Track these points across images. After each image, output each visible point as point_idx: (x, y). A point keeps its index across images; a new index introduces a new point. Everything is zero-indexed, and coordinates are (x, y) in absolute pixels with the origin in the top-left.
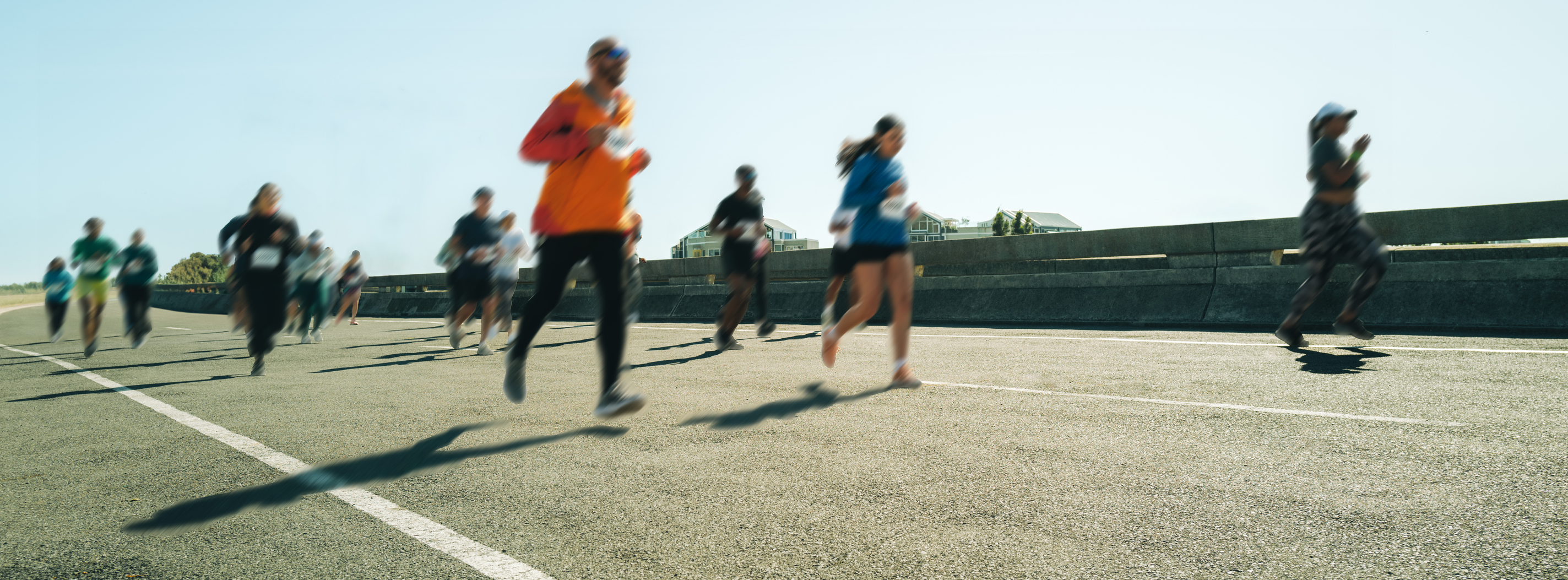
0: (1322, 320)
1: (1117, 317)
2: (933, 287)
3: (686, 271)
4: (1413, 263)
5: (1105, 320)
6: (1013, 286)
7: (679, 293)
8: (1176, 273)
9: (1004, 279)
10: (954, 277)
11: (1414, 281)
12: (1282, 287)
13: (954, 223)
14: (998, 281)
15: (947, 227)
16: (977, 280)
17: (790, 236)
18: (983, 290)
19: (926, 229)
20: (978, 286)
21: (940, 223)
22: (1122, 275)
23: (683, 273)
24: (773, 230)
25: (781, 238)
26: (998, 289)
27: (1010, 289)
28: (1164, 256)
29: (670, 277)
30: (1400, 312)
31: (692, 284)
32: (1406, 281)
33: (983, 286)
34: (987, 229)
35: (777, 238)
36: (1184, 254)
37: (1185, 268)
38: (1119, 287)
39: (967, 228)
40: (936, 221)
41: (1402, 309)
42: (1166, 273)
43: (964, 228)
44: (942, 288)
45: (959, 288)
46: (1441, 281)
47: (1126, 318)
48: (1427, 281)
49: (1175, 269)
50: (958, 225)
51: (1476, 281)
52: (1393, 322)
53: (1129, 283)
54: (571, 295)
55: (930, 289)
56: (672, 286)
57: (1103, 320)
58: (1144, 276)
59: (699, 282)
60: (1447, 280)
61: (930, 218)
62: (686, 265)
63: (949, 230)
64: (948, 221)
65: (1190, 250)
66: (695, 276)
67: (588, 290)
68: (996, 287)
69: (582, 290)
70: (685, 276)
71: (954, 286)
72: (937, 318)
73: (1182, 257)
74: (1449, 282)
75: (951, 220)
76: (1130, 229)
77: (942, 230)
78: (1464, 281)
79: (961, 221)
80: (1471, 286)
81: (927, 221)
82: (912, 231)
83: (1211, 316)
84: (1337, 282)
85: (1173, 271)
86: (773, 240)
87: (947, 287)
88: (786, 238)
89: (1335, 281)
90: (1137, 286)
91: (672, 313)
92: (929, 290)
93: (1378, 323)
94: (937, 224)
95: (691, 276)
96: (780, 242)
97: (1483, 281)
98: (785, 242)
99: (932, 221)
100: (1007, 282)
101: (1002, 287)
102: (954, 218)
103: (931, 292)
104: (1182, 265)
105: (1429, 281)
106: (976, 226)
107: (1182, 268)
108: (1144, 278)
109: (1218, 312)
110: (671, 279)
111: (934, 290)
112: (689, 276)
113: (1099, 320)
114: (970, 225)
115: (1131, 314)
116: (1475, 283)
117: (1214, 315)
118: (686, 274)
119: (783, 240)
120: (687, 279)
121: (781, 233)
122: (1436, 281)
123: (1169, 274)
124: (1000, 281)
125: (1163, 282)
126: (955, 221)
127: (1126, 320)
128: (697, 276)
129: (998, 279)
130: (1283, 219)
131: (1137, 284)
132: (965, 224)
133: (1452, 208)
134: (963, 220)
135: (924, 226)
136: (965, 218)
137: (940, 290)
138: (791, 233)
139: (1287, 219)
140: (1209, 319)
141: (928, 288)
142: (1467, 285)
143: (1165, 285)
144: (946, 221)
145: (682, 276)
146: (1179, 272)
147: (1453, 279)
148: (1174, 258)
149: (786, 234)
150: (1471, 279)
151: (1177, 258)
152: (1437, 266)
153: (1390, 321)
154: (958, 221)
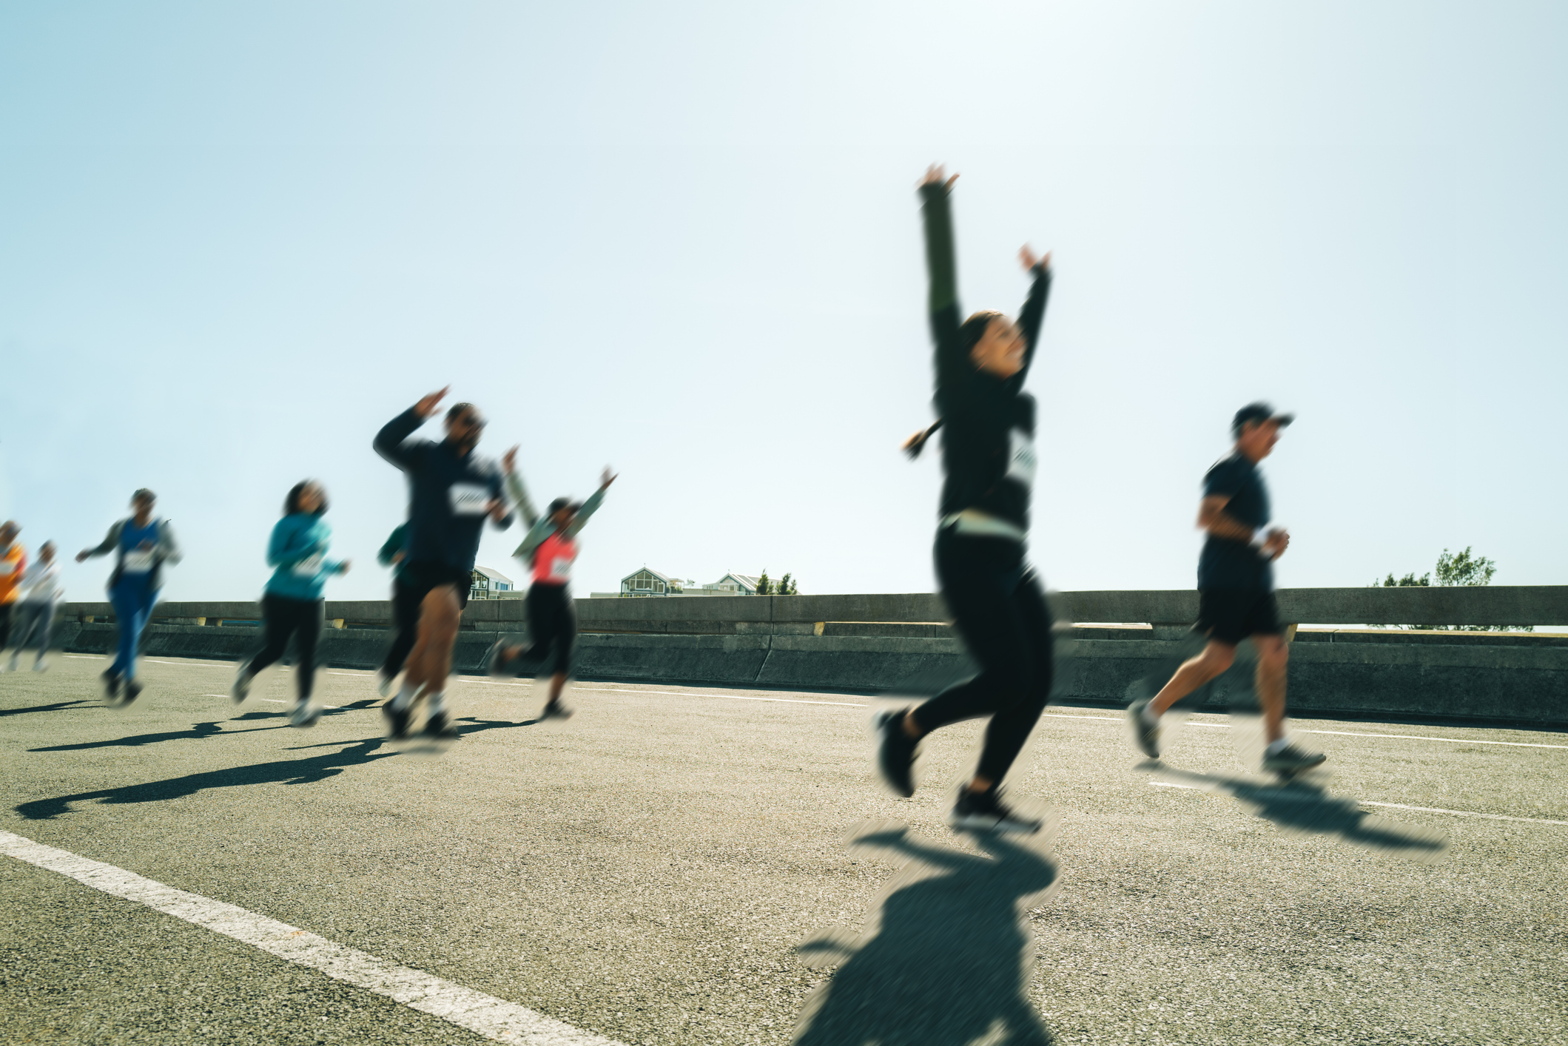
0: (1364, 707)
1: (1094, 694)
2: (841, 648)
3: (501, 615)
4: (1471, 646)
5: (1078, 696)
6: (949, 651)
7: (489, 641)
8: (1166, 646)
9: (937, 643)
10: (870, 637)
11: (1474, 667)
12: (1305, 667)
13: (679, 583)
14: (929, 645)
15: (672, 587)
16: (901, 642)
17: (506, 587)
18: (909, 655)
19: (650, 588)
20: (901, 650)
21: (666, 583)
22: (1094, 644)
23: (496, 618)
24: (488, 579)
25: (496, 588)
26: (929, 654)
27: (946, 654)
28: (1149, 626)
29: (478, 621)
30: (1464, 702)
31: (508, 631)
32: (1464, 667)
33: (908, 650)
34: (713, 592)
35: (492, 588)
36: (1176, 624)
37: (1176, 640)
38: (1090, 658)
39: (692, 590)
40: (661, 580)
41: (1465, 699)
42: (1153, 645)
43: (690, 589)
44: (854, 650)
45: (877, 651)
46: (1509, 669)
47: (1105, 695)
48: (1490, 668)
49: (1164, 640)
50: (682, 586)
51: (1553, 670)
52: (1457, 712)
53: (1104, 654)
54: (337, 637)
55: (837, 650)
56: (480, 632)
57: (1075, 696)
58: (1122, 647)
59: (517, 629)
60: (1517, 667)
61: (656, 577)
62: (501, 607)
63: (674, 591)
64: (673, 581)
65: (1184, 619)
66: (513, 621)
67: (361, 633)
68: (927, 651)
69: (353, 631)
70: (499, 621)
71: (869, 648)
72: (851, 685)
73: (1173, 628)
74: (1520, 670)
75: (677, 580)
76: (1106, 592)
77: (667, 590)
78: (1539, 669)
79: (686, 582)
80: (1549, 676)
81: (653, 580)
82: (636, 588)
83: (1218, 696)
84: (1374, 664)
85: (1162, 643)
86: (488, 590)
87: (860, 648)
88: (501, 589)
89: (1372, 662)
90: (1114, 659)
91: (481, 665)
92: (836, 652)
93: (1438, 713)
94: (662, 583)
95: (508, 621)
96: (496, 593)
97: (1563, 670)
98: (500, 593)
99: (658, 580)
100: (941, 647)
101: (934, 652)
102: (680, 578)
103: (838, 654)
104: (1172, 636)
105: (1493, 667)
106: (701, 588)
107: (1172, 640)
108: (1123, 650)
109: (1226, 692)
110: (479, 624)
111: (841, 652)
112: (505, 621)
113: (1070, 696)
114: (695, 587)
115: (1112, 690)
116: (1553, 672)
117: (1222, 695)
118: (500, 618)
119: (498, 591)
120: (501, 624)
121: (497, 584)
122: (1503, 668)
123: (1155, 646)
124: (931, 644)
125: (1148, 655)
126: (681, 581)
127: (1106, 697)
128: (516, 621)
129: (929, 643)
130: (1307, 589)
131: (1114, 656)
132: (690, 585)
133: (1523, 587)
134: (688, 581)
135: (648, 584)
136: (691, 579)
137: (850, 652)
138: (507, 583)
139: (1311, 589)
140: (1215, 700)
141: (834, 649)
142: (1543, 674)
143: (1152, 659)
144: (671, 581)
145: (495, 621)
146: (1170, 644)
147: (1524, 667)
148: (1162, 628)
149: (502, 584)
150: (1547, 668)
151: (1166, 628)
152: (1503, 651)
153: (1453, 712)
154: (683, 582)
